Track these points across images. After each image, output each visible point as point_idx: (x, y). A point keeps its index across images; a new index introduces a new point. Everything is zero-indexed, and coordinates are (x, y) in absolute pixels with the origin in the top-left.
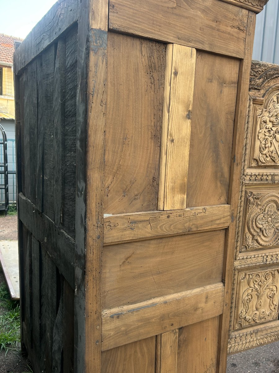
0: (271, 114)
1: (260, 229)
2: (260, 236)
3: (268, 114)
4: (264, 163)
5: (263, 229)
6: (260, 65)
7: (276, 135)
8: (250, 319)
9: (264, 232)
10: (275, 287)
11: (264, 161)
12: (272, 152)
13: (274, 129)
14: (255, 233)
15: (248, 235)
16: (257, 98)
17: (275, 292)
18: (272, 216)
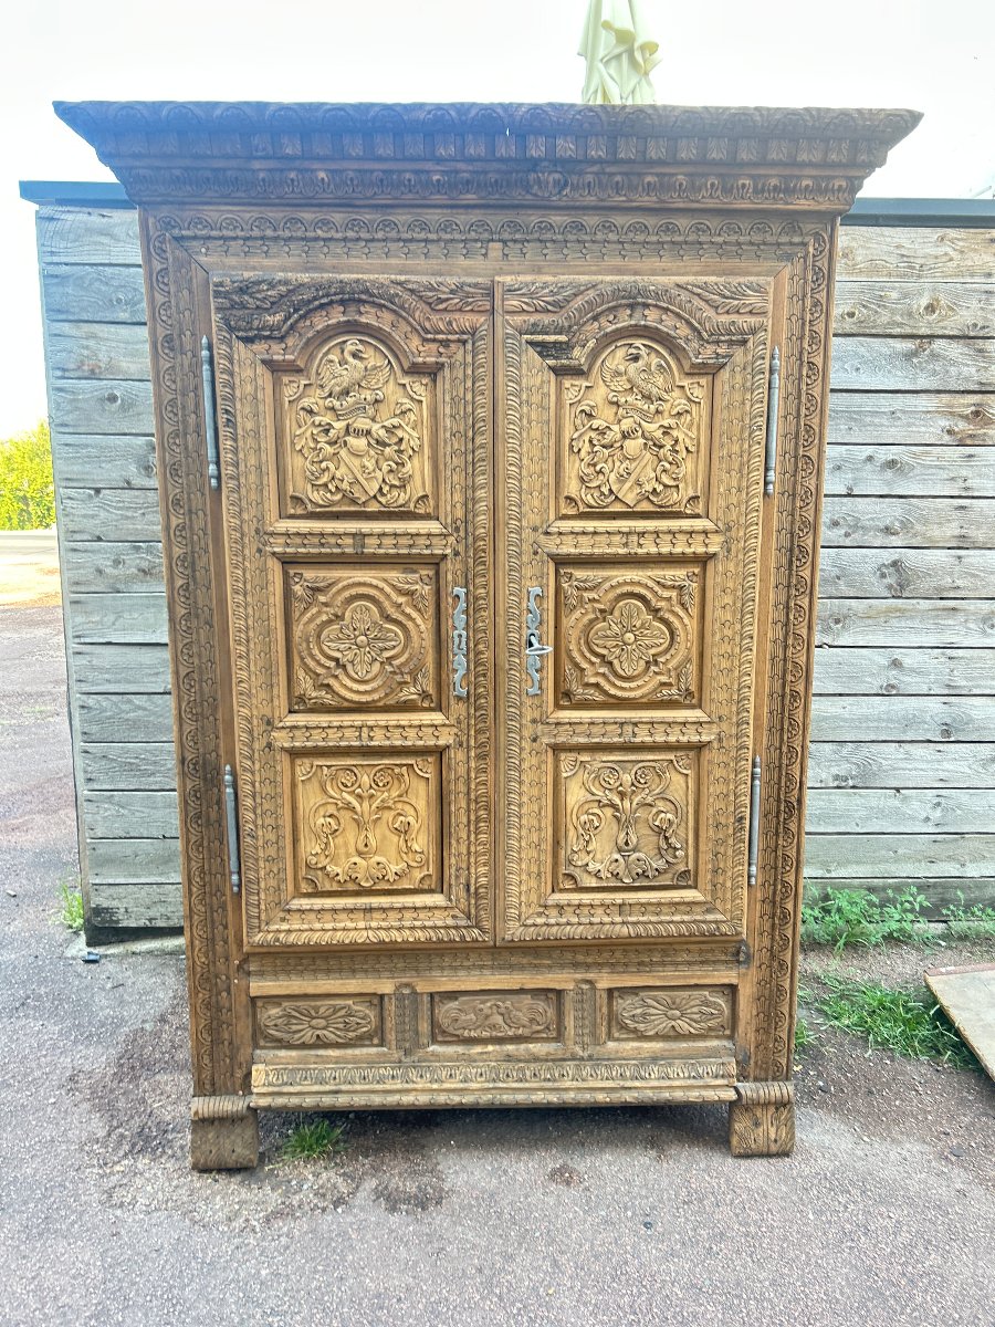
0: (327, 390)
1: (337, 660)
2: (336, 677)
3: (318, 391)
4: (321, 506)
5: (343, 660)
6: (269, 284)
7: (347, 438)
8: (338, 875)
9: (349, 667)
10: (412, 809)
11: (321, 502)
12: (342, 481)
13: (339, 425)
14: (320, 670)
15: (301, 674)
16: (275, 357)
17: (411, 819)
18: (368, 633)
